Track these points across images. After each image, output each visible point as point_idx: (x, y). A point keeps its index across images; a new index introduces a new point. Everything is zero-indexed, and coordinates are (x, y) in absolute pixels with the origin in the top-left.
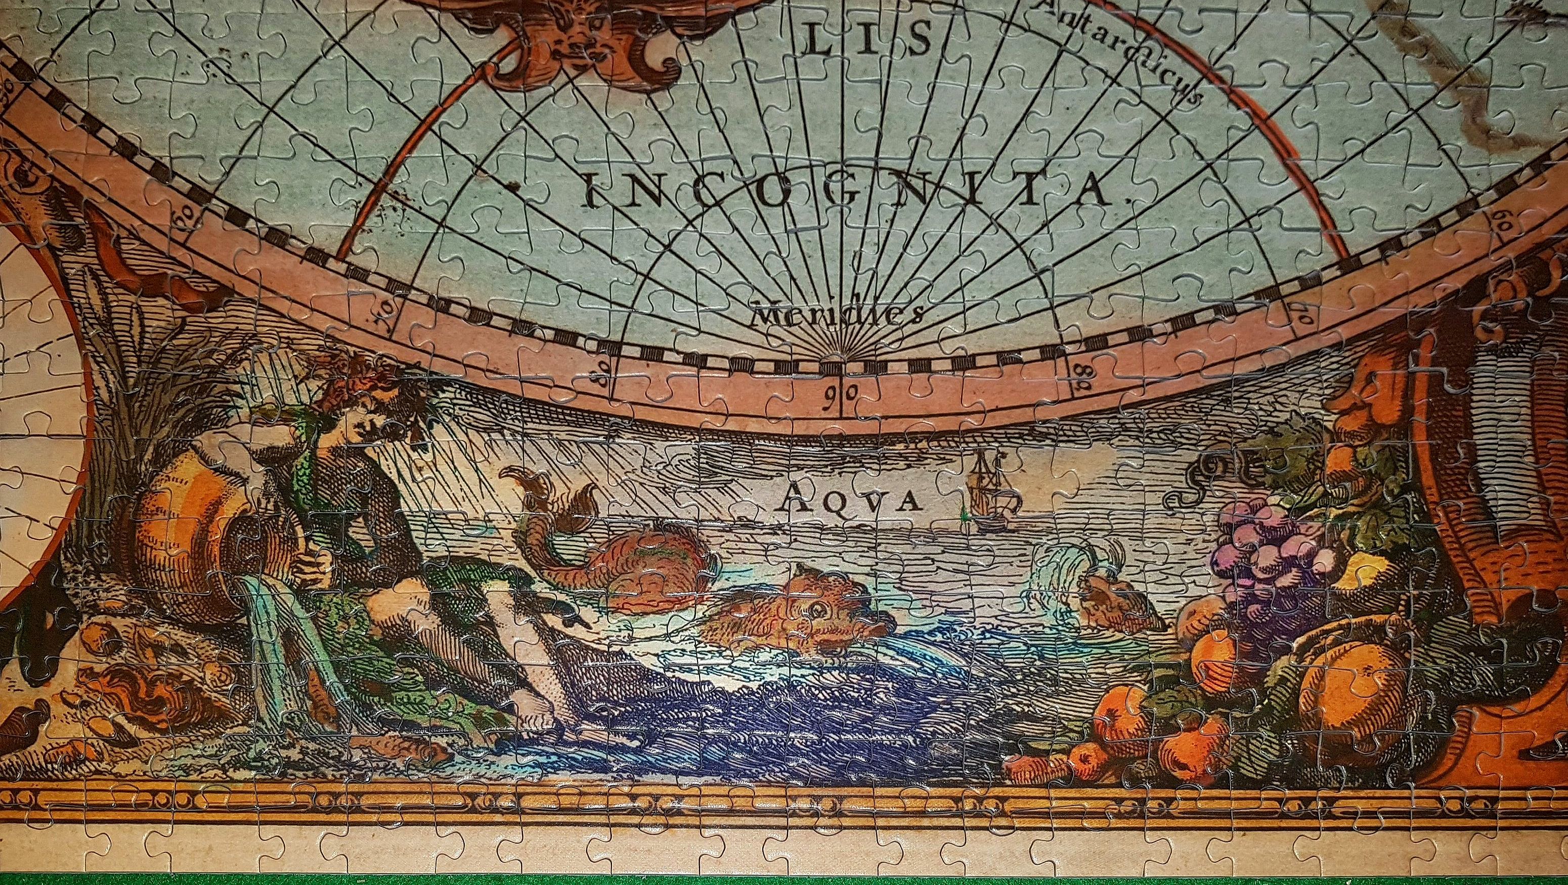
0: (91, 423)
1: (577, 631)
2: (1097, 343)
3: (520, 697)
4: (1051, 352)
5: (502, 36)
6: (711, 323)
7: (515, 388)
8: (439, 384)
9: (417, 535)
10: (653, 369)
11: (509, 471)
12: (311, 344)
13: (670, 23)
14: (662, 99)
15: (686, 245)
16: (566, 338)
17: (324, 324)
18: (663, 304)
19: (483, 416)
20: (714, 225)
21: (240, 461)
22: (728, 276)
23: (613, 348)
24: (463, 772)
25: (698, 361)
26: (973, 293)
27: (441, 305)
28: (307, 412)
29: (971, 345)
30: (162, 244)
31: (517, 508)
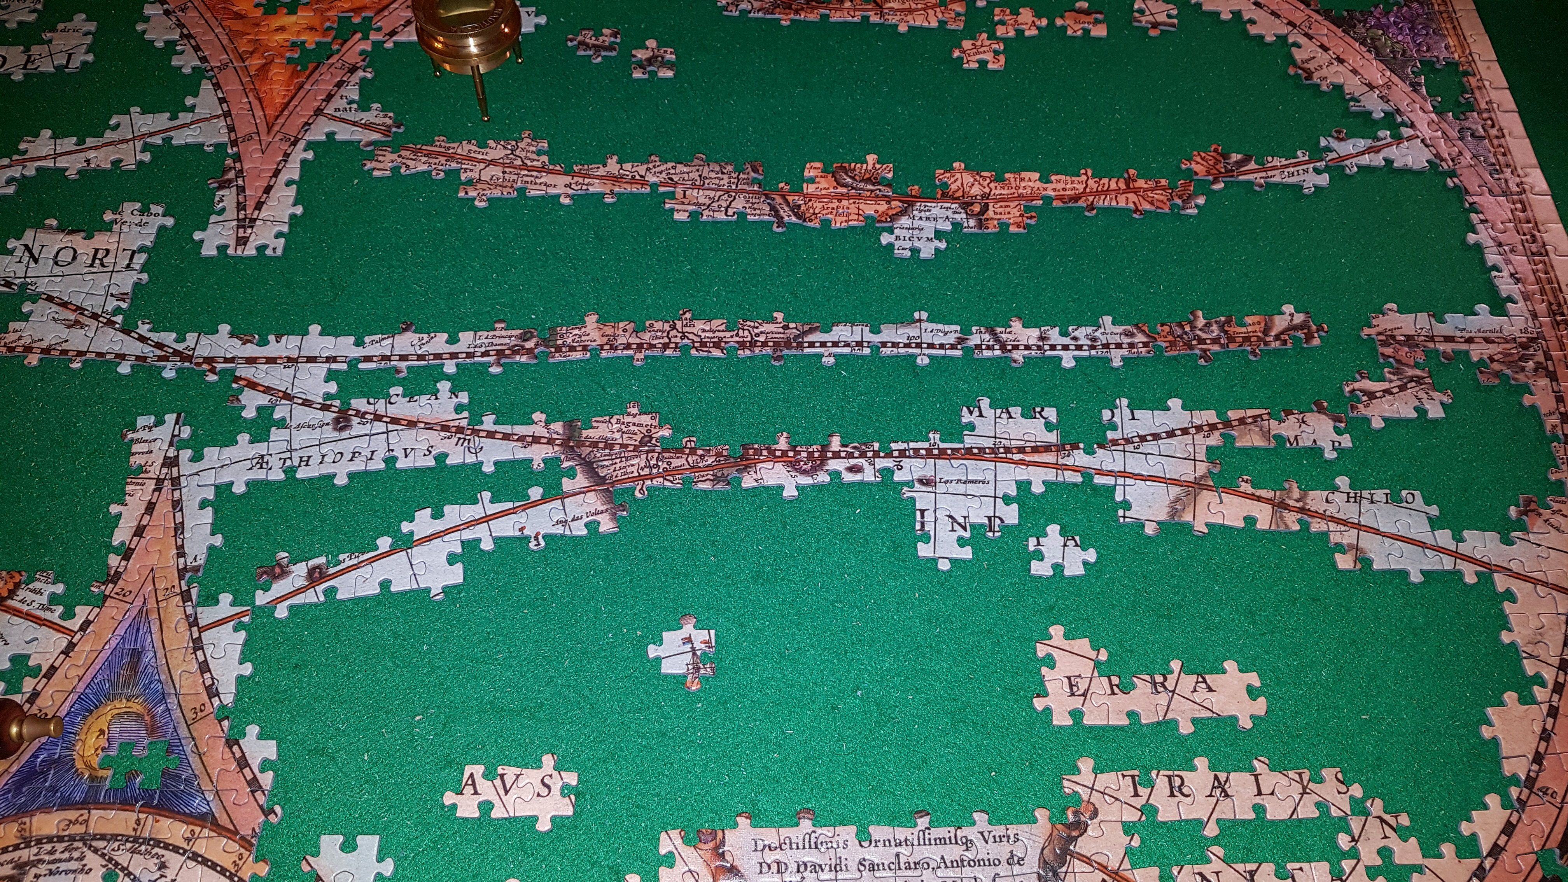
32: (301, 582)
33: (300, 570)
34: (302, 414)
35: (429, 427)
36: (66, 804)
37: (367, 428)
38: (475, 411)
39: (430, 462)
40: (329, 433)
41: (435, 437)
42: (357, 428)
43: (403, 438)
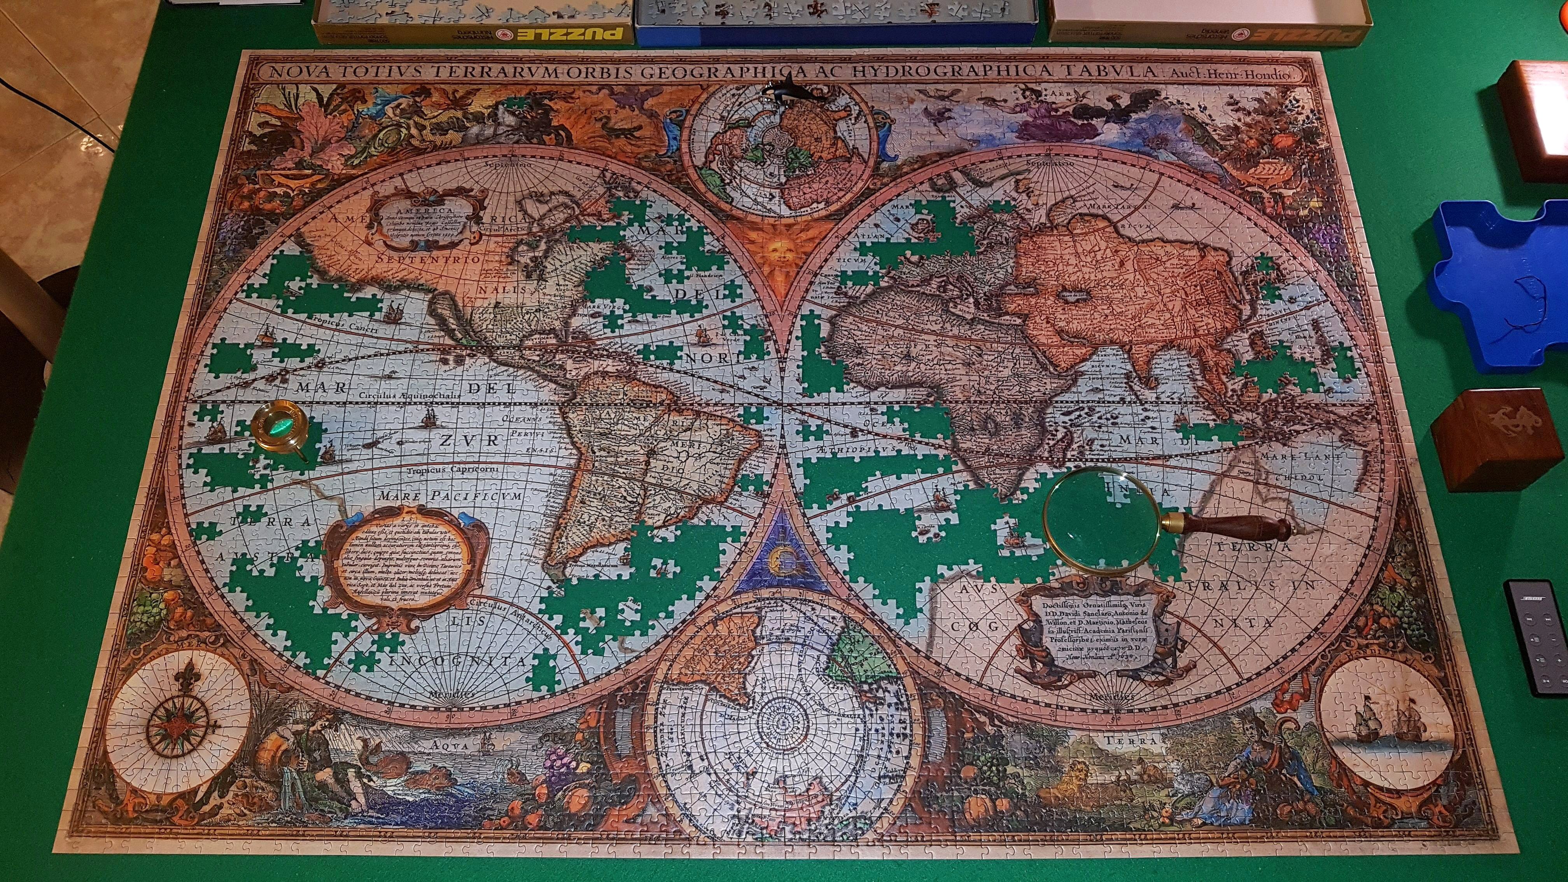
0: (250, 723)
1: (371, 783)
2: (519, 703)
3: (353, 803)
4: (507, 705)
5: (374, 620)
6: (419, 697)
7: (364, 714)
8: (345, 713)
9: (332, 756)
10: (402, 710)
11: (359, 738)
12: (312, 702)
13: (418, 617)
14: (413, 636)
15: (414, 676)
16: (380, 701)
17: (316, 696)
18: (407, 692)
19: (355, 722)
20: (422, 669)
21: (288, 734)
22: (424, 684)
23: (391, 703)
24: (335, 824)
25: (413, 707)
26: (488, 689)
27: (348, 691)
28: (308, 720)
29: (486, 703)
30: (277, 674)
31: (360, 748)
32: (845, 502)
33: (844, 497)
34: (835, 429)
35: (892, 438)
36: (771, 586)
37: (864, 438)
38: (912, 431)
39: (895, 453)
40: (849, 438)
41: (895, 442)
42: (861, 438)
43: (881, 443)
